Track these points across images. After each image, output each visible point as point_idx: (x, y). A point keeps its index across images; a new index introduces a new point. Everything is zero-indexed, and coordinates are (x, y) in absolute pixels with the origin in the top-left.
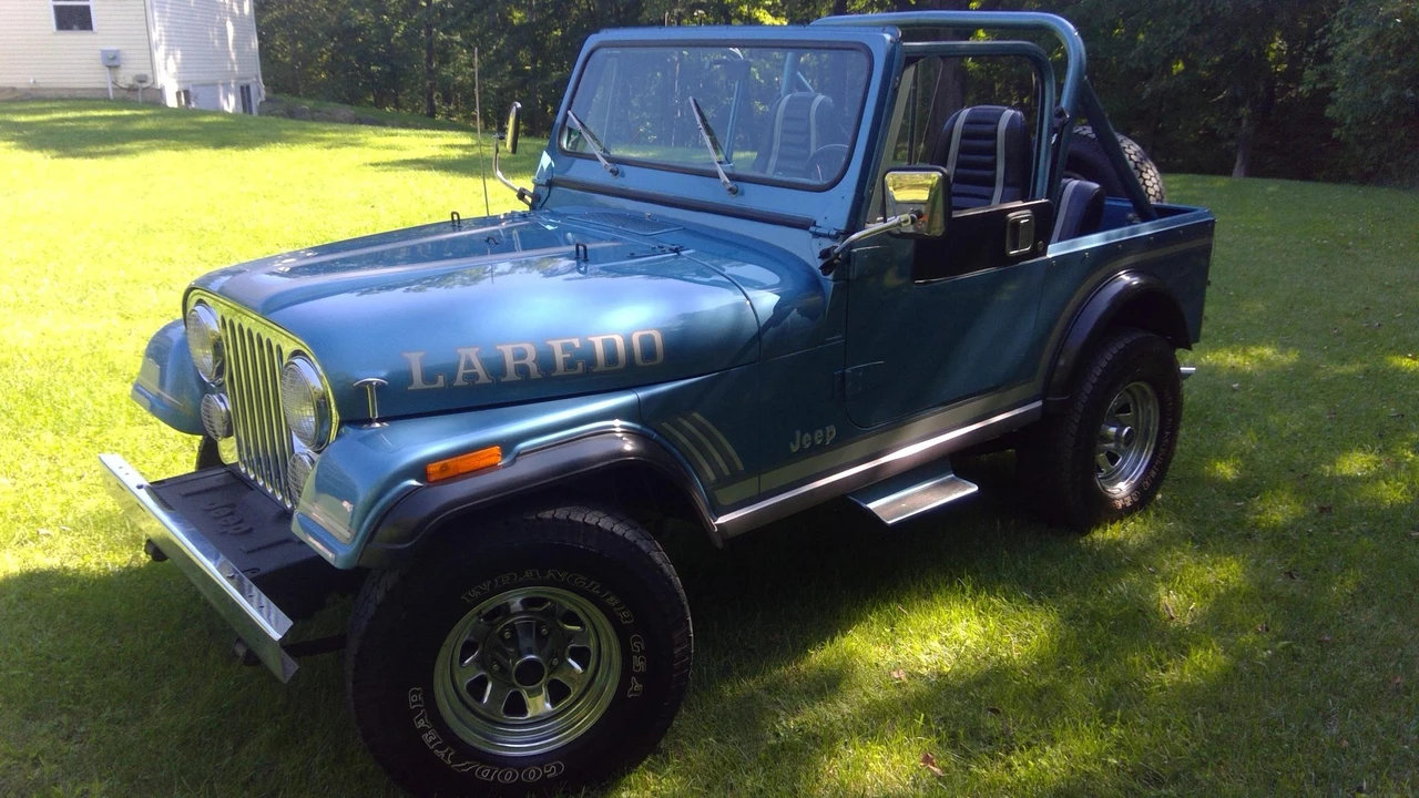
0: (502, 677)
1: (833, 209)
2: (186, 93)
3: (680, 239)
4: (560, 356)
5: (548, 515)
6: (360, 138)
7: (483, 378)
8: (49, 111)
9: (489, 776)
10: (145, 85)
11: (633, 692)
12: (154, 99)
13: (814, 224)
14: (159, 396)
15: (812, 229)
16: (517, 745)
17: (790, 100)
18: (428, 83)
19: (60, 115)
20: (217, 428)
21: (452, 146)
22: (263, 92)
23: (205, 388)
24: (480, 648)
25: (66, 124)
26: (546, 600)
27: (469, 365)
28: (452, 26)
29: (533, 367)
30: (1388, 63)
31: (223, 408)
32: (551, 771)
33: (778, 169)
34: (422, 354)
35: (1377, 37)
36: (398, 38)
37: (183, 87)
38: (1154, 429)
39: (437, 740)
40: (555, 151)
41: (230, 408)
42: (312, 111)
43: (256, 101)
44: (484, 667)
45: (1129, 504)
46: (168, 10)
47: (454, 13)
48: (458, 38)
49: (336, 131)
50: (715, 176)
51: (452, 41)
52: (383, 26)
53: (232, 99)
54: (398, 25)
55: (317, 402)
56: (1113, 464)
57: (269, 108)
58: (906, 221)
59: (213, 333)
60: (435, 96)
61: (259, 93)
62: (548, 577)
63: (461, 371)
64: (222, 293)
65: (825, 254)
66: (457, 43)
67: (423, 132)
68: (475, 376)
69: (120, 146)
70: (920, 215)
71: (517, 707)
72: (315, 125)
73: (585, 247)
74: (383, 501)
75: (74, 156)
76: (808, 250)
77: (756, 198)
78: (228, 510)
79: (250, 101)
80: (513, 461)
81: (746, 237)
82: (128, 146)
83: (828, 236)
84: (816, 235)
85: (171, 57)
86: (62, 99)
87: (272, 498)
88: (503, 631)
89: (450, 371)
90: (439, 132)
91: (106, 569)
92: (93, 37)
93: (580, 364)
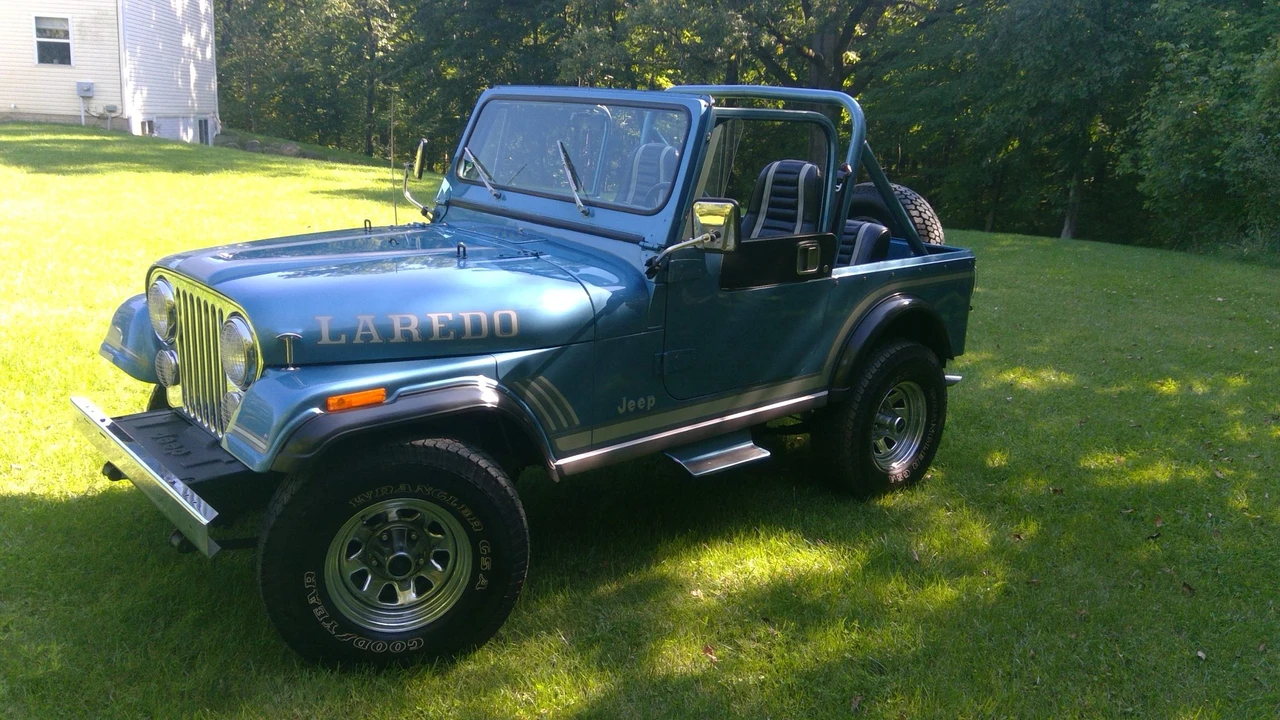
0: (379, 572)
1: (656, 229)
2: (150, 123)
3: (538, 248)
4: (436, 326)
5: (420, 442)
6: (302, 170)
7: (376, 339)
8: (26, 133)
9: (364, 646)
10: (114, 115)
11: (480, 586)
12: (122, 127)
13: (643, 240)
14: (122, 351)
15: (641, 243)
16: (386, 624)
17: (645, 149)
18: (367, 126)
19: (37, 137)
20: (167, 377)
21: (384, 180)
22: (219, 127)
23: (159, 345)
24: (364, 546)
25: (42, 145)
26: (416, 512)
27: (366, 328)
28: (391, 78)
29: (415, 333)
30: (1186, 147)
31: (173, 362)
32: (413, 645)
33: (634, 202)
34: (331, 318)
35: (1178, 126)
36: (342, 86)
37: (150, 118)
38: (923, 420)
39: (325, 614)
40: (453, 179)
41: (178, 362)
42: (262, 145)
43: (212, 134)
44: (366, 563)
45: (900, 480)
46: (138, 51)
47: (394, 67)
48: (397, 88)
49: (282, 163)
50: (573, 201)
51: (392, 92)
52: (330, 75)
53: (191, 132)
54: (344, 74)
55: (248, 353)
56: (890, 448)
57: (223, 140)
58: (707, 239)
59: (169, 302)
60: (373, 137)
61: (216, 125)
62: (416, 491)
63: (359, 333)
64: (178, 271)
65: (649, 263)
66: (396, 92)
67: (358, 167)
68: (370, 337)
69: (90, 166)
70: (718, 235)
71: (390, 595)
72: (264, 157)
73: (464, 249)
74: (293, 422)
75: (48, 172)
76: (638, 258)
77: (603, 219)
78: (172, 439)
79: (206, 133)
80: (395, 401)
81: (595, 249)
82: (96, 166)
83: (652, 249)
84: (645, 248)
85: (139, 92)
86: (39, 123)
87: (207, 432)
88: (382, 535)
89: (351, 333)
90: (373, 168)
91: (67, 496)
92: (70, 71)
93: (452, 333)
